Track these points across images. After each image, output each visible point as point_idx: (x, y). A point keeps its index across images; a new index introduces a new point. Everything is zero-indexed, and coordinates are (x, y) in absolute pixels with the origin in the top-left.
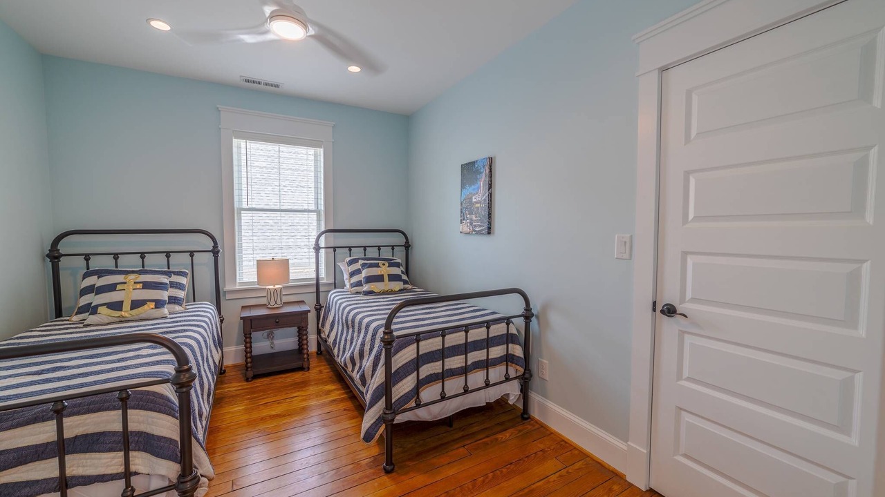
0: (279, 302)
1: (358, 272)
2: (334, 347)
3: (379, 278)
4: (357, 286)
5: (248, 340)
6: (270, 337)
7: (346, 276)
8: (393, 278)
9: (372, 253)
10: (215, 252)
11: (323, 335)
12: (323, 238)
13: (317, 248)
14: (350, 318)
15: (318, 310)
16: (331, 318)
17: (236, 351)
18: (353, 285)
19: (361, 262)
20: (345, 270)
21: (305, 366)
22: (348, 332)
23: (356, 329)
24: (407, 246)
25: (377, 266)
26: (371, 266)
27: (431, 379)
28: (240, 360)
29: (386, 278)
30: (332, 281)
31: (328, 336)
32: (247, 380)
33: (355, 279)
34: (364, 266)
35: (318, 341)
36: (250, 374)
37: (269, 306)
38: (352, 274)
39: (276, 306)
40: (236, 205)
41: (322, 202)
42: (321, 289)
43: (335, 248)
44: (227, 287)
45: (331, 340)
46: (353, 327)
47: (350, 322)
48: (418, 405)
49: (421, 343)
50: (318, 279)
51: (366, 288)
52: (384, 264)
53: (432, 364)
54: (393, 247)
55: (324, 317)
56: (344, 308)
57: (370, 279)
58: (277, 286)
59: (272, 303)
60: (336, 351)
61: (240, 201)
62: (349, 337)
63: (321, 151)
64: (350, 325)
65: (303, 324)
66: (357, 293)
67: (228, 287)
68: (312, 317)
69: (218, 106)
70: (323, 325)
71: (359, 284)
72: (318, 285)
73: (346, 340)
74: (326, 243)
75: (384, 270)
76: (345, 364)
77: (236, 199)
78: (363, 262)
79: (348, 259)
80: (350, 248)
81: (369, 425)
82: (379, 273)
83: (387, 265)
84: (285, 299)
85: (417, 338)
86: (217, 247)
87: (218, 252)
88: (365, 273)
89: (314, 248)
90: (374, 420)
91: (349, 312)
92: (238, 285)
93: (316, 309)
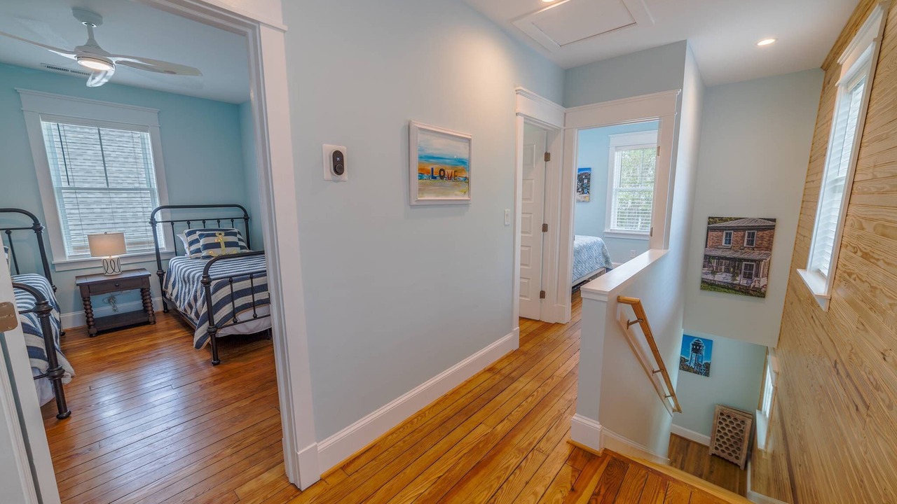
0: (117, 270)
1: (197, 241)
2: (176, 301)
3: (217, 245)
4: (196, 252)
5: (87, 303)
6: (111, 301)
7: (186, 245)
8: (228, 244)
9: (212, 225)
10: (37, 228)
11: (168, 296)
12: (159, 213)
13: (153, 223)
14: (186, 275)
15: (161, 275)
16: (172, 280)
17: (75, 316)
18: (192, 253)
19: (198, 233)
20: (184, 239)
21: (151, 319)
22: (186, 287)
23: (191, 283)
24: (247, 218)
25: (214, 235)
26: (208, 236)
27: (245, 307)
28: (81, 323)
29: (223, 245)
30: (173, 250)
31: (171, 294)
32: (91, 336)
33: (194, 247)
34: (201, 236)
35: (164, 302)
36: (93, 330)
37: (107, 274)
38: (191, 244)
39: (114, 273)
40: (55, 184)
41: (154, 181)
42: (162, 258)
43: (172, 223)
44: (55, 259)
45: (173, 297)
46: (189, 281)
47: (186, 279)
48: (236, 323)
49: (233, 285)
50: (157, 249)
51: (204, 253)
52: (220, 234)
53: (246, 297)
54: (232, 220)
55: (166, 280)
56: (182, 269)
57: (207, 247)
58: (113, 257)
59: (110, 271)
60: (178, 304)
61: (59, 181)
62: (187, 290)
63: (147, 136)
64: (187, 281)
65: (144, 287)
66: (197, 258)
67: (56, 261)
68: (154, 280)
69: (16, 88)
70: (166, 287)
71: (198, 251)
72: (158, 254)
73: (185, 293)
74: (163, 218)
75: (221, 238)
76: (185, 310)
77: (54, 179)
78: (200, 232)
79: (187, 231)
80: (189, 222)
81: (199, 337)
82: (216, 241)
83: (223, 234)
84: (123, 268)
85: (231, 280)
86: (39, 224)
87: (41, 228)
88: (202, 242)
89: (150, 223)
90: (203, 335)
91: (185, 272)
92: (67, 258)
93: (159, 275)
